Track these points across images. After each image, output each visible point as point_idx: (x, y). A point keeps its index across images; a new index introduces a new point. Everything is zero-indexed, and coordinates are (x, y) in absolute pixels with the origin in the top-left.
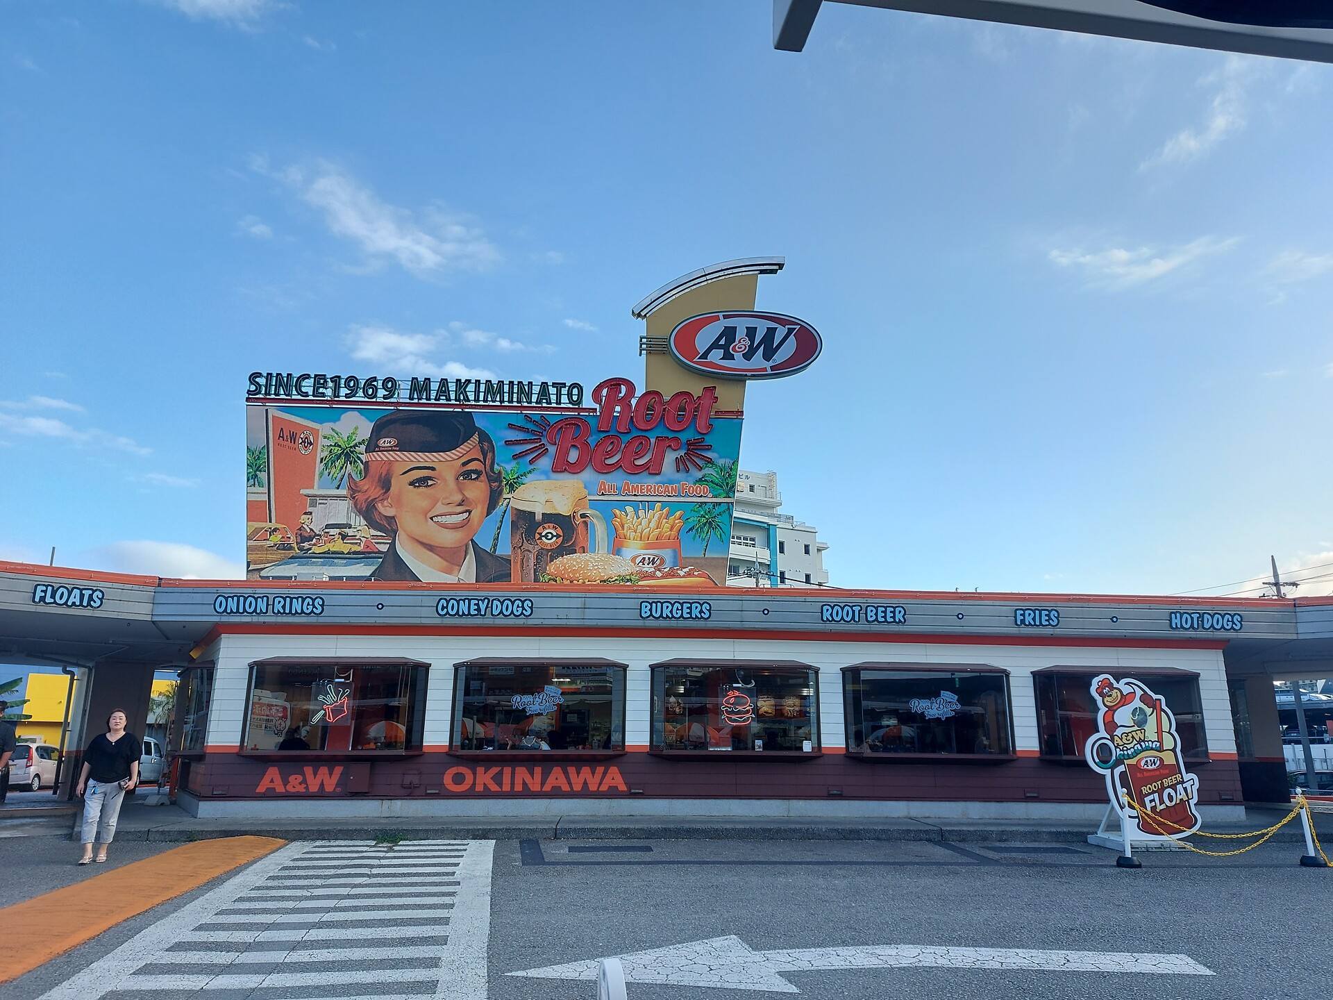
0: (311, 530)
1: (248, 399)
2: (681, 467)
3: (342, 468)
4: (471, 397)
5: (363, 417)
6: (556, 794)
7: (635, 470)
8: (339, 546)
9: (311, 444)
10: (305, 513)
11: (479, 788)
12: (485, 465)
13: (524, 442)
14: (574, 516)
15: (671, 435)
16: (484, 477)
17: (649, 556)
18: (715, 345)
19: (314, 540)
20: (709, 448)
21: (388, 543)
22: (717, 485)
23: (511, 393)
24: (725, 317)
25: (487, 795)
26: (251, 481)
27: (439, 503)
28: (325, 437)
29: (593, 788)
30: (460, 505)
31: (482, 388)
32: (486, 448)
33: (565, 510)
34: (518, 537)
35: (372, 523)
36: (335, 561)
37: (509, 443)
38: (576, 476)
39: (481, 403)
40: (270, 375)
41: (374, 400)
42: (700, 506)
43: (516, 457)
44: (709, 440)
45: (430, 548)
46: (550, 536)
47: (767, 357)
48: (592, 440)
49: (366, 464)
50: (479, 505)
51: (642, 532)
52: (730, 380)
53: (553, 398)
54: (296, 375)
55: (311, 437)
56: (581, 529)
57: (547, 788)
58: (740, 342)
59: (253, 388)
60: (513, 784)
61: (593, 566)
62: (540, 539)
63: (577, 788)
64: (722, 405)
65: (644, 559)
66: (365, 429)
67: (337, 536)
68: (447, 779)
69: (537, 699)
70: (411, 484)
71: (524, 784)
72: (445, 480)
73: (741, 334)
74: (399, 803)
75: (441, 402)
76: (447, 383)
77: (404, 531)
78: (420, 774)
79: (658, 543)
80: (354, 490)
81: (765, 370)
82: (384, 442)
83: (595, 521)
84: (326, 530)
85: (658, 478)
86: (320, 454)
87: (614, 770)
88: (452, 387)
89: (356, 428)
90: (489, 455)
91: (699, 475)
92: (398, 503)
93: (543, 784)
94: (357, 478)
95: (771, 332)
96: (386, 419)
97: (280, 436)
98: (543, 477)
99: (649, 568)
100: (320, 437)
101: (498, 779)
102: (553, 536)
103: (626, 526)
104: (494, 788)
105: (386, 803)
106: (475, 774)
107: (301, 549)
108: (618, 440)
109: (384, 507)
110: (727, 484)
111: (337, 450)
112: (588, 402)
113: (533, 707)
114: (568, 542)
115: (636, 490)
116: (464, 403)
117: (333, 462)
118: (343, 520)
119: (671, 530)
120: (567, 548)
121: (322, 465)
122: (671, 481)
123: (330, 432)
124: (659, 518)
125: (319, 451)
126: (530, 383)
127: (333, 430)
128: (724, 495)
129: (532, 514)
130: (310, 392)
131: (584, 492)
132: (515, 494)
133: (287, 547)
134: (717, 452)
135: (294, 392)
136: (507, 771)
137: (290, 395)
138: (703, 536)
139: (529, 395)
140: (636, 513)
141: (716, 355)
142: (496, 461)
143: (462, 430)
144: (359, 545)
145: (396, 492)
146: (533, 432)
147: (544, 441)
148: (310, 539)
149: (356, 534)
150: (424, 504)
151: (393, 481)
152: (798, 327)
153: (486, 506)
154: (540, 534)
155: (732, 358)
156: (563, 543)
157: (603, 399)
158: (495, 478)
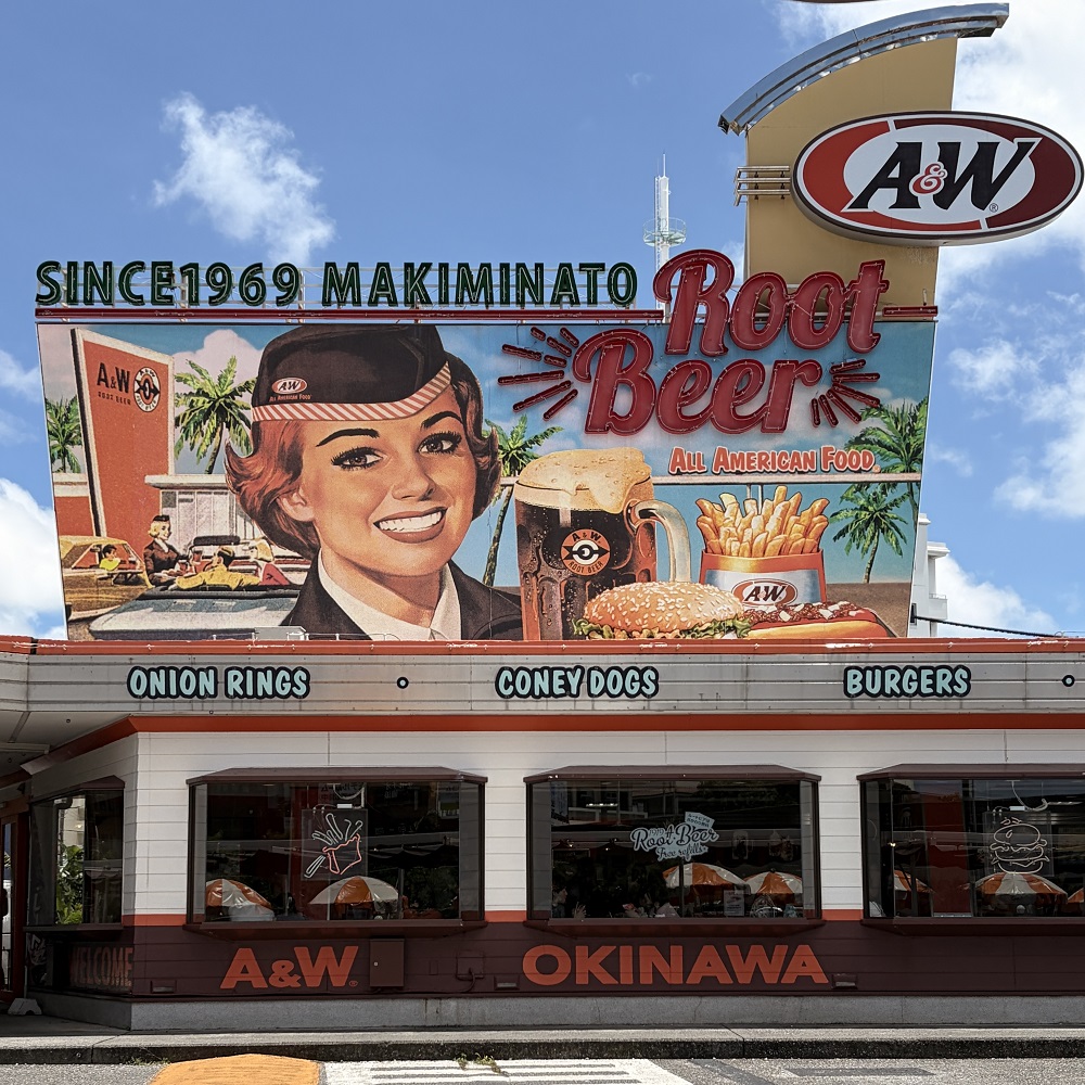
0: (170, 547)
1: (39, 312)
2: (823, 417)
3: (213, 435)
4: (434, 295)
5: (243, 341)
6: (709, 988)
7: (739, 425)
8: (220, 576)
9: (155, 391)
10: (158, 519)
11: (582, 980)
12: (464, 423)
13: (534, 377)
14: (628, 515)
15: (802, 357)
16: (463, 447)
17: (767, 584)
18: (881, 181)
19: (178, 567)
20: (873, 379)
21: (305, 570)
22: (889, 448)
23: (505, 285)
24: (899, 125)
25: (595, 990)
26: (58, 463)
27: (389, 497)
28: (179, 379)
29: (770, 979)
30: (424, 498)
31: (453, 278)
32: (464, 391)
33: (608, 500)
34: (530, 555)
35: (274, 536)
36: (217, 602)
37: (503, 380)
38: (628, 439)
39: (452, 307)
40: (72, 265)
41: (260, 307)
42: (859, 490)
43: (518, 407)
44: (873, 363)
45: (379, 577)
46: (587, 552)
48: (658, 370)
49: (256, 427)
50: (458, 498)
51: (753, 540)
52: (908, 247)
53: (583, 295)
54: (120, 263)
55: (155, 380)
56: (641, 539)
57: (694, 979)
58: (927, 172)
59: (46, 291)
60: (636, 973)
61: (667, 605)
62: (570, 557)
63: (745, 979)
64: (894, 297)
65: (757, 590)
66: (248, 363)
67: (216, 559)
68: (529, 966)
69: (674, 835)
70: (338, 461)
71: (656, 972)
72: (395, 454)
73: (930, 156)
74: (453, 1003)
75: (380, 307)
76: (389, 271)
77: (332, 548)
78: (484, 957)
79: (781, 560)
80: (238, 475)
81: (976, 225)
82: (283, 386)
83: (666, 522)
84: (197, 548)
85: (780, 440)
86: (175, 410)
87: (804, 951)
88: (398, 278)
89: (233, 361)
90: (472, 406)
91: (855, 430)
92: (317, 497)
93: (686, 973)
94: (241, 452)
95: (986, 152)
96: (283, 342)
97: (100, 380)
98: (571, 443)
99: (767, 607)
100: (171, 379)
101: (612, 965)
102: (593, 552)
103: (723, 530)
104: (606, 979)
105: (433, 1005)
106: (573, 958)
107: (156, 582)
108: (704, 372)
109: (293, 504)
110: (908, 446)
111: (202, 403)
113: (668, 849)
114: (620, 561)
115: (739, 466)
116: (422, 307)
117: (198, 424)
118: (223, 530)
119: (806, 535)
120: (617, 573)
121: (179, 432)
122: (803, 445)
123: (186, 370)
124: (783, 515)
125: (171, 403)
126: (539, 267)
127: (192, 365)
128: (902, 468)
129: (554, 513)
130: (147, 297)
131: (645, 471)
132: (521, 477)
133: (131, 580)
134: (890, 387)
135: (117, 295)
136: (626, 952)
137: (109, 302)
138: (865, 543)
139: (537, 289)
140: (741, 506)
141: (883, 201)
142: (485, 416)
143: (420, 359)
144: (256, 574)
145: (312, 478)
146: (549, 359)
147: (569, 376)
148: (170, 564)
149: (249, 553)
150: (362, 497)
151: (305, 458)
152: (1037, 141)
153: (471, 499)
154: (569, 549)
155: (914, 204)
156: (610, 564)
157: (674, 292)
158: (484, 448)
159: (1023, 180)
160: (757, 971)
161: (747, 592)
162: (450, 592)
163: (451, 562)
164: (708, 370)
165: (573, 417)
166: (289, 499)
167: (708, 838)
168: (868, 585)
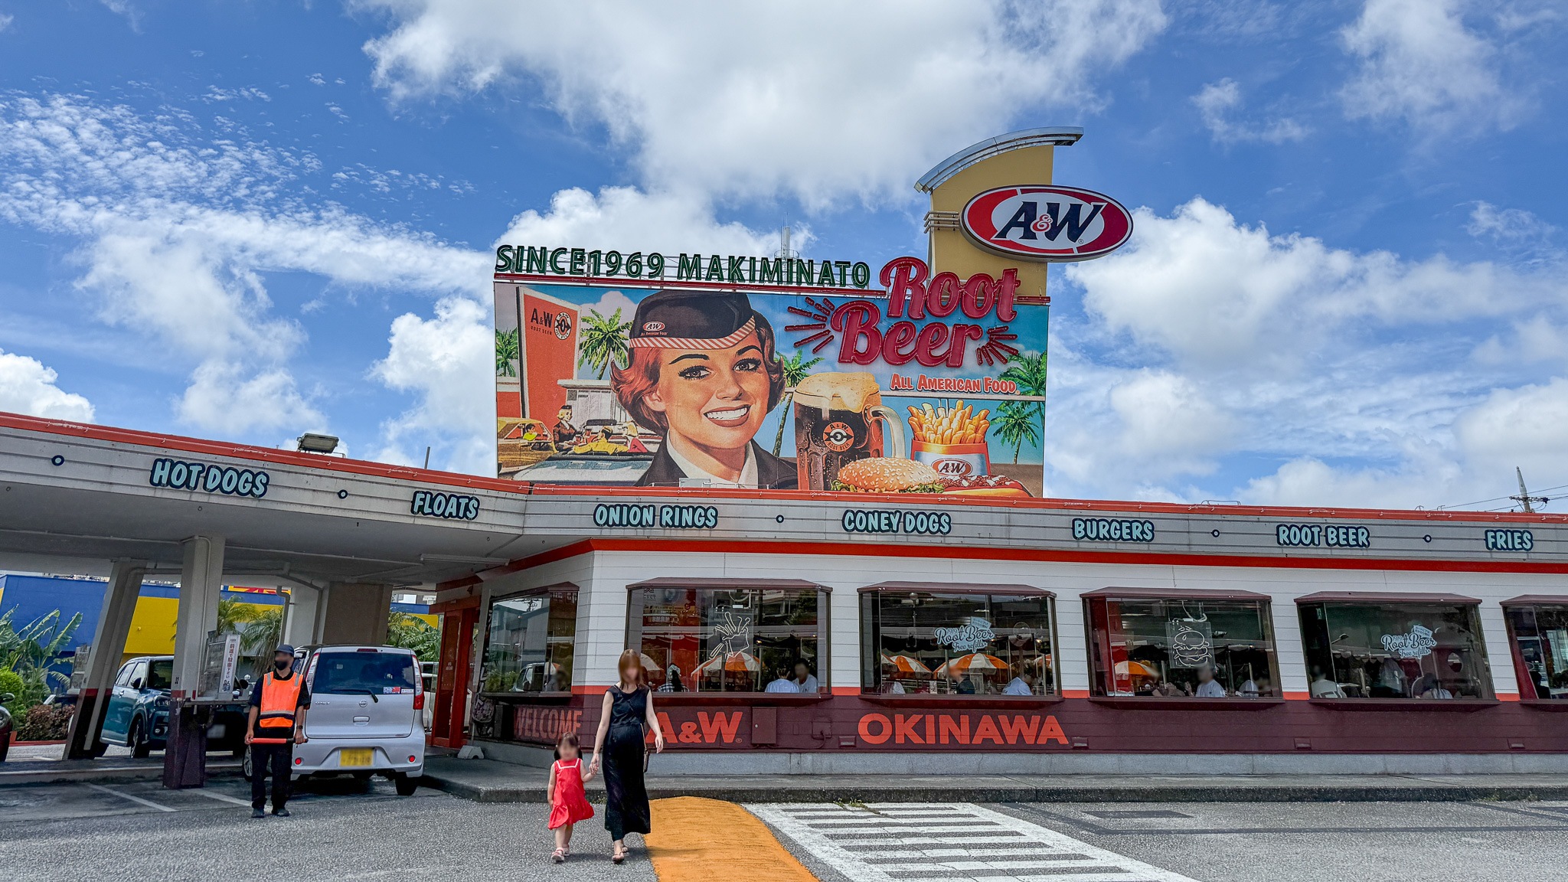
0: (571, 426)
1: (496, 276)
2: (984, 359)
3: (603, 355)
4: (746, 276)
5: (626, 298)
6: (987, 747)
8: (603, 445)
9: (568, 327)
10: (564, 407)
11: (899, 740)
12: (763, 353)
14: (865, 414)
15: (970, 323)
16: (761, 368)
17: (953, 462)
18: (1014, 223)
19: (575, 439)
20: (1014, 337)
21: (658, 443)
22: (1025, 380)
23: (790, 272)
24: (1024, 191)
25: (909, 747)
26: (501, 370)
27: (714, 397)
28: (584, 320)
29: (1030, 741)
30: (737, 399)
31: (758, 266)
32: (763, 334)
33: (853, 404)
34: (803, 437)
35: (639, 420)
36: (599, 463)
37: (789, 329)
38: (865, 367)
39: (757, 283)
40: (521, 248)
41: (638, 278)
43: (798, 345)
44: (1013, 329)
45: (706, 449)
46: (839, 437)
47: (1074, 235)
48: (884, 326)
49: (631, 351)
50: (758, 399)
51: (943, 434)
52: (1033, 262)
53: (837, 279)
54: (551, 248)
55: (568, 319)
56: (873, 429)
57: (977, 740)
58: (1041, 219)
59: (501, 263)
60: (937, 735)
61: (891, 473)
62: (828, 439)
63: (1012, 741)
65: (947, 465)
66: (628, 311)
67: (600, 434)
68: (862, 729)
69: (964, 633)
70: (682, 374)
71: (951, 735)
72: (719, 370)
73: (1042, 210)
74: (809, 757)
75: (712, 281)
76: (719, 260)
77: (676, 429)
78: (831, 722)
79: (961, 446)
80: (618, 380)
81: (1071, 251)
82: (651, 326)
83: (889, 419)
84: (588, 427)
85: (957, 372)
86: (580, 339)
87: (1051, 719)
88: (725, 265)
89: (619, 310)
90: (768, 343)
91: (1003, 368)
92: (668, 396)
93: (972, 737)
94: (621, 367)
95: (1075, 210)
96: (651, 300)
97: (533, 318)
98: (829, 368)
99: (954, 477)
100: (579, 320)
101: (920, 729)
102: (843, 437)
103: (924, 426)
105: (795, 758)
106: (893, 722)
107: (560, 449)
108: (911, 329)
109: (652, 400)
110: (1036, 379)
111: (597, 335)
112: (875, 284)
114: (860, 443)
115: (934, 385)
116: (738, 282)
117: (594, 349)
118: (606, 415)
119: (976, 432)
120: (859, 451)
121: (582, 353)
122: (973, 376)
123: (589, 314)
124: (962, 418)
125: (578, 335)
126: (811, 262)
127: (593, 312)
128: (1034, 392)
129: (818, 411)
130: (567, 269)
131: (875, 387)
132: (796, 388)
133: (544, 447)
134: (1023, 343)
135: (549, 268)
136: (930, 719)
137: (544, 271)
138: (1013, 438)
139: (810, 275)
140: (935, 412)
141: (1015, 235)
142: (776, 349)
143: (736, 313)
144: (626, 445)
145: (665, 384)
146: (816, 317)
147: (828, 327)
148: (570, 437)
149: (622, 431)
150: (697, 397)
151: (661, 371)
153: (766, 401)
154: (828, 434)
155: (1034, 237)
156: (854, 444)
157: (892, 281)
158: (775, 369)
159: (1097, 228)
161: (941, 466)
162: (752, 459)
163: (752, 441)
164: (912, 327)
165: (832, 352)
166: (650, 397)
168: (1016, 466)
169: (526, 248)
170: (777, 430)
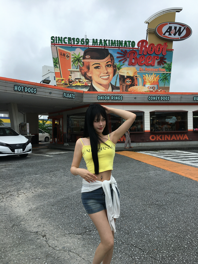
0: (72, 80)
1: (52, 44)
2: (159, 64)
3: (77, 64)
5: (81, 50)
7: (148, 65)
8: (79, 84)
10: (70, 75)
11: (157, 140)
12: (112, 63)
13: (121, 57)
14: (134, 77)
16: (112, 66)
17: (152, 87)
18: (167, 31)
19: (73, 83)
20: (165, 59)
22: (167, 69)
23: (117, 43)
24: (169, 24)
25: (159, 141)
26: (55, 67)
27: (102, 73)
28: (72, 55)
30: (107, 73)
31: (110, 42)
32: (112, 58)
33: (132, 75)
34: (121, 82)
35: (86, 78)
36: (78, 88)
37: (118, 57)
38: (134, 66)
39: (110, 46)
41: (83, 45)
42: (163, 74)
44: (165, 57)
45: (101, 84)
47: (179, 35)
48: (138, 56)
49: (83, 63)
50: (111, 74)
51: (150, 81)
53: (128, 45)
54: (63, 37)
56: (136, 80)
57: (172, 139)
58: (173, 31)
59: (52, 41)
61: (139, 89)
62: (126, 82)
63: (178, 139)
64: (168, 48)
66: (82, 53)
67: (78, 81)
68: (150, 138)
69: (171, 120)
70: (95, 68)
72: (103, 67)
73: (173, 28)
74: (141, 143)
75: (100, 46)
76: (102, 40)
77: (94, 80)
78: (145, 137)
79: (153, 83)
80: (81, 70)
81: (179, 38)
82: (87, 57)
83: (139, 78)
84: (75, 80)
85: (153, 67)
87: (186, 135)
88: (103, 42)
89: (80, 53)
90: (113, 61)
91: (163, 66)
92: (92, 73)
94: (81, 66)
95: (180, 28)
96: (87, 50)
97: (61, 55)
98: (126, 66)
99: (152, 90)
100: (71, 55)
102: (129, 82)
103: (146, 79)
104: (161, 139)
106: (156, 137)
107: (70, 85)
110: (169, 68)
111: (76, 59)
113: (170, 122)
114: (133, 83)
115: (148, 70)
116: (106, 46)
117: (75, 62)
118: (79, 77)
119: (157, 80)
120: (132, 85)
121: (72, 63)
122: (156, 68)
123: (73, 54)
124: (154, 77)
125: (71, 59)
126: (122, 41)
127: (74, 53)
128: (169, 71)
129: (124, 76)
130: (67, 43)
131: (136, 70)
132: (120, 71)
133: (66, 84)
134: (167, 60)
135: (63, 42)
136: (163, 136)
138: (164, 81)
139: (122, 44)
140: (148, 76)
141: (167, 34)
142: (115, 62)
143: (106, 54)
144: (84, 84)
145: (91, 70)
147: (126, 57)
148: (72, 82)
149: (83, 81)
150: (98, 73)
151: (90, 67)
152: (186, 27)
153: (113, 74)
154: (126, 81)
155: (171, 35)
156: (131, 83)
157: (140, 46)
158: (115, 67)
159: (184, 33)
160: (180, 138)
162: (110, 87)
163: (110, 83)
164: (144, 57)
165: (127, 63)
166: (88, 73)
167: (175, 120)
168: (164, 87)
169: (57, 37)
170: (115, 80)
